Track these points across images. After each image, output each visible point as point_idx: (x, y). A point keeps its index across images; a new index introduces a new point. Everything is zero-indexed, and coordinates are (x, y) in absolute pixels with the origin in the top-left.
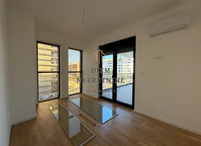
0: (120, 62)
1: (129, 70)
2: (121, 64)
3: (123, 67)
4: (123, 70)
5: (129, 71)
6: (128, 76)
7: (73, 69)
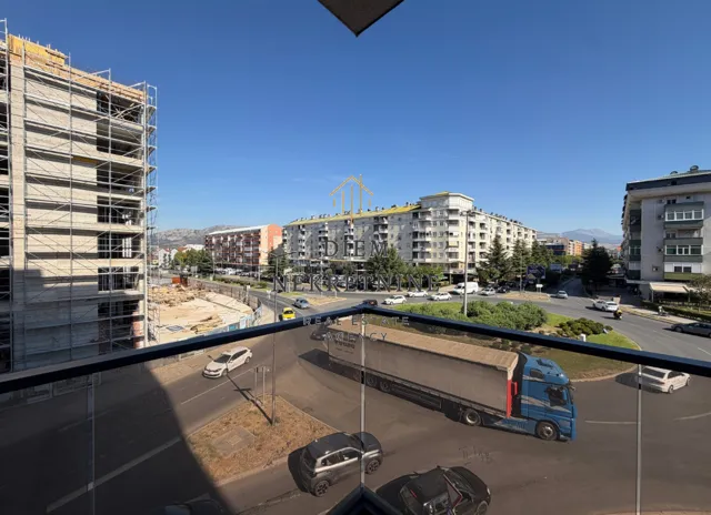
0: (417, 221)
1: (450, 250)
2: (419, 230)
3: (428, 239)
4: (427, 250)
5: (450, 255)
6: (446, 275)
7: (246, 249)
